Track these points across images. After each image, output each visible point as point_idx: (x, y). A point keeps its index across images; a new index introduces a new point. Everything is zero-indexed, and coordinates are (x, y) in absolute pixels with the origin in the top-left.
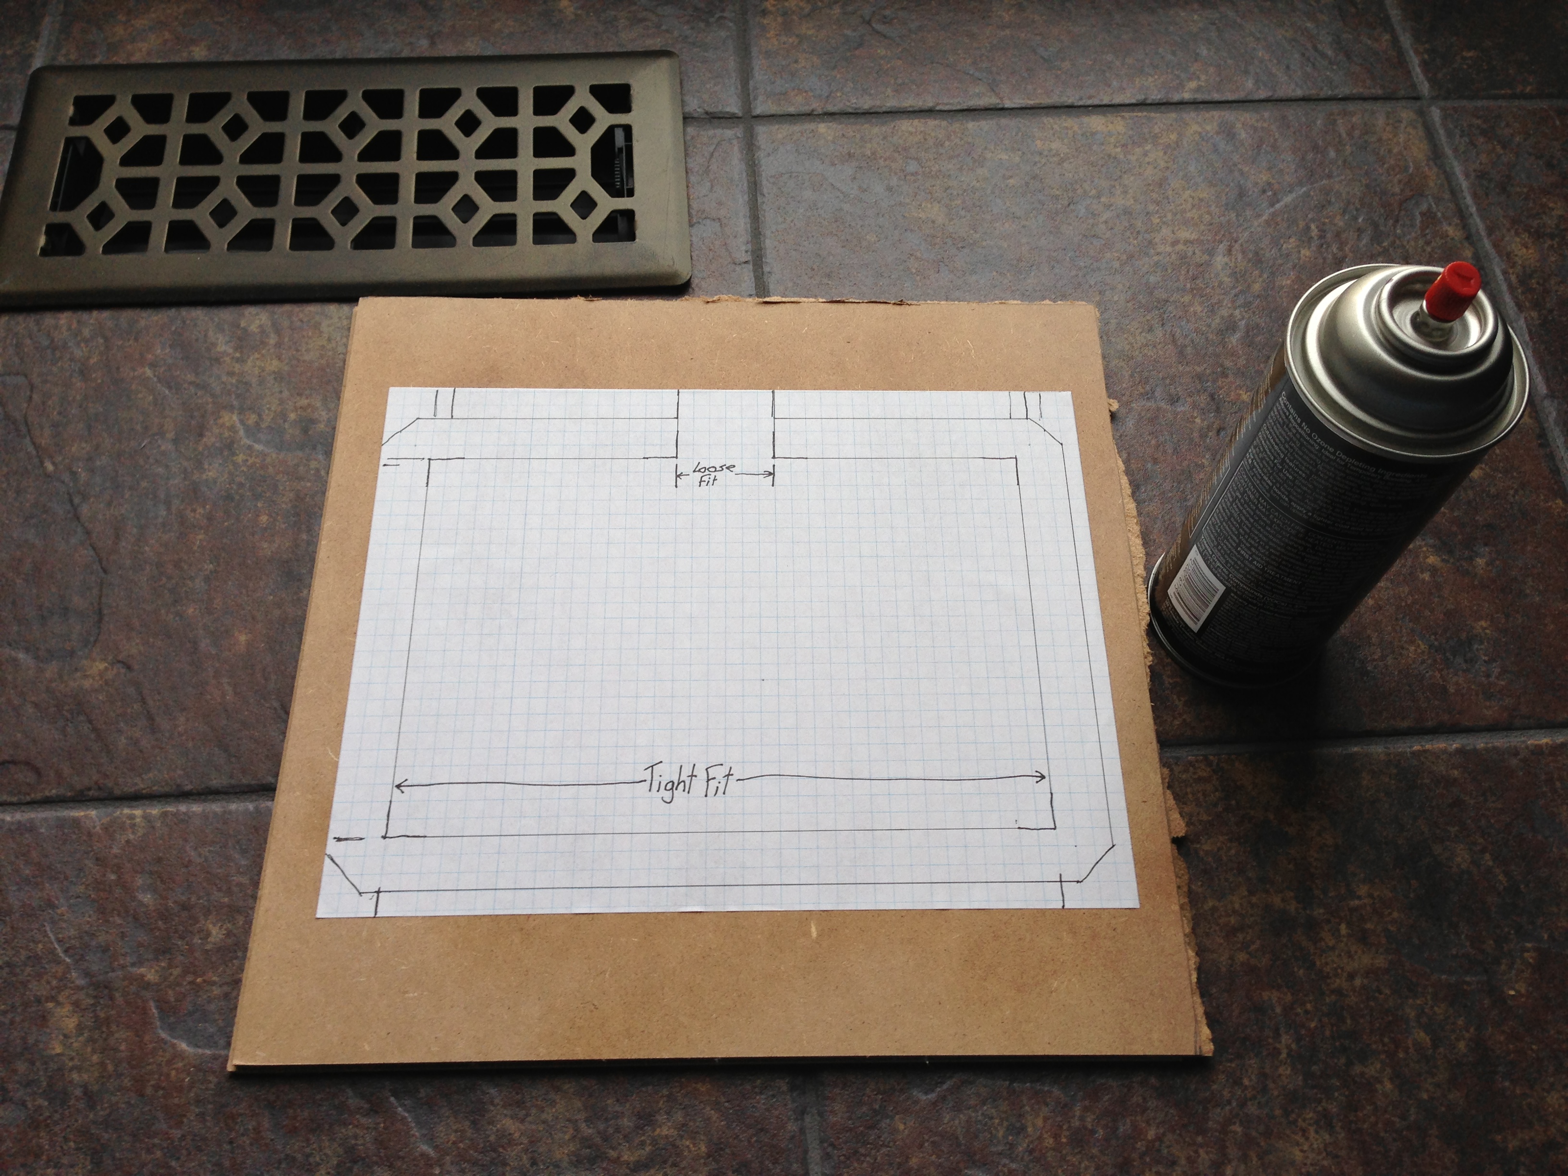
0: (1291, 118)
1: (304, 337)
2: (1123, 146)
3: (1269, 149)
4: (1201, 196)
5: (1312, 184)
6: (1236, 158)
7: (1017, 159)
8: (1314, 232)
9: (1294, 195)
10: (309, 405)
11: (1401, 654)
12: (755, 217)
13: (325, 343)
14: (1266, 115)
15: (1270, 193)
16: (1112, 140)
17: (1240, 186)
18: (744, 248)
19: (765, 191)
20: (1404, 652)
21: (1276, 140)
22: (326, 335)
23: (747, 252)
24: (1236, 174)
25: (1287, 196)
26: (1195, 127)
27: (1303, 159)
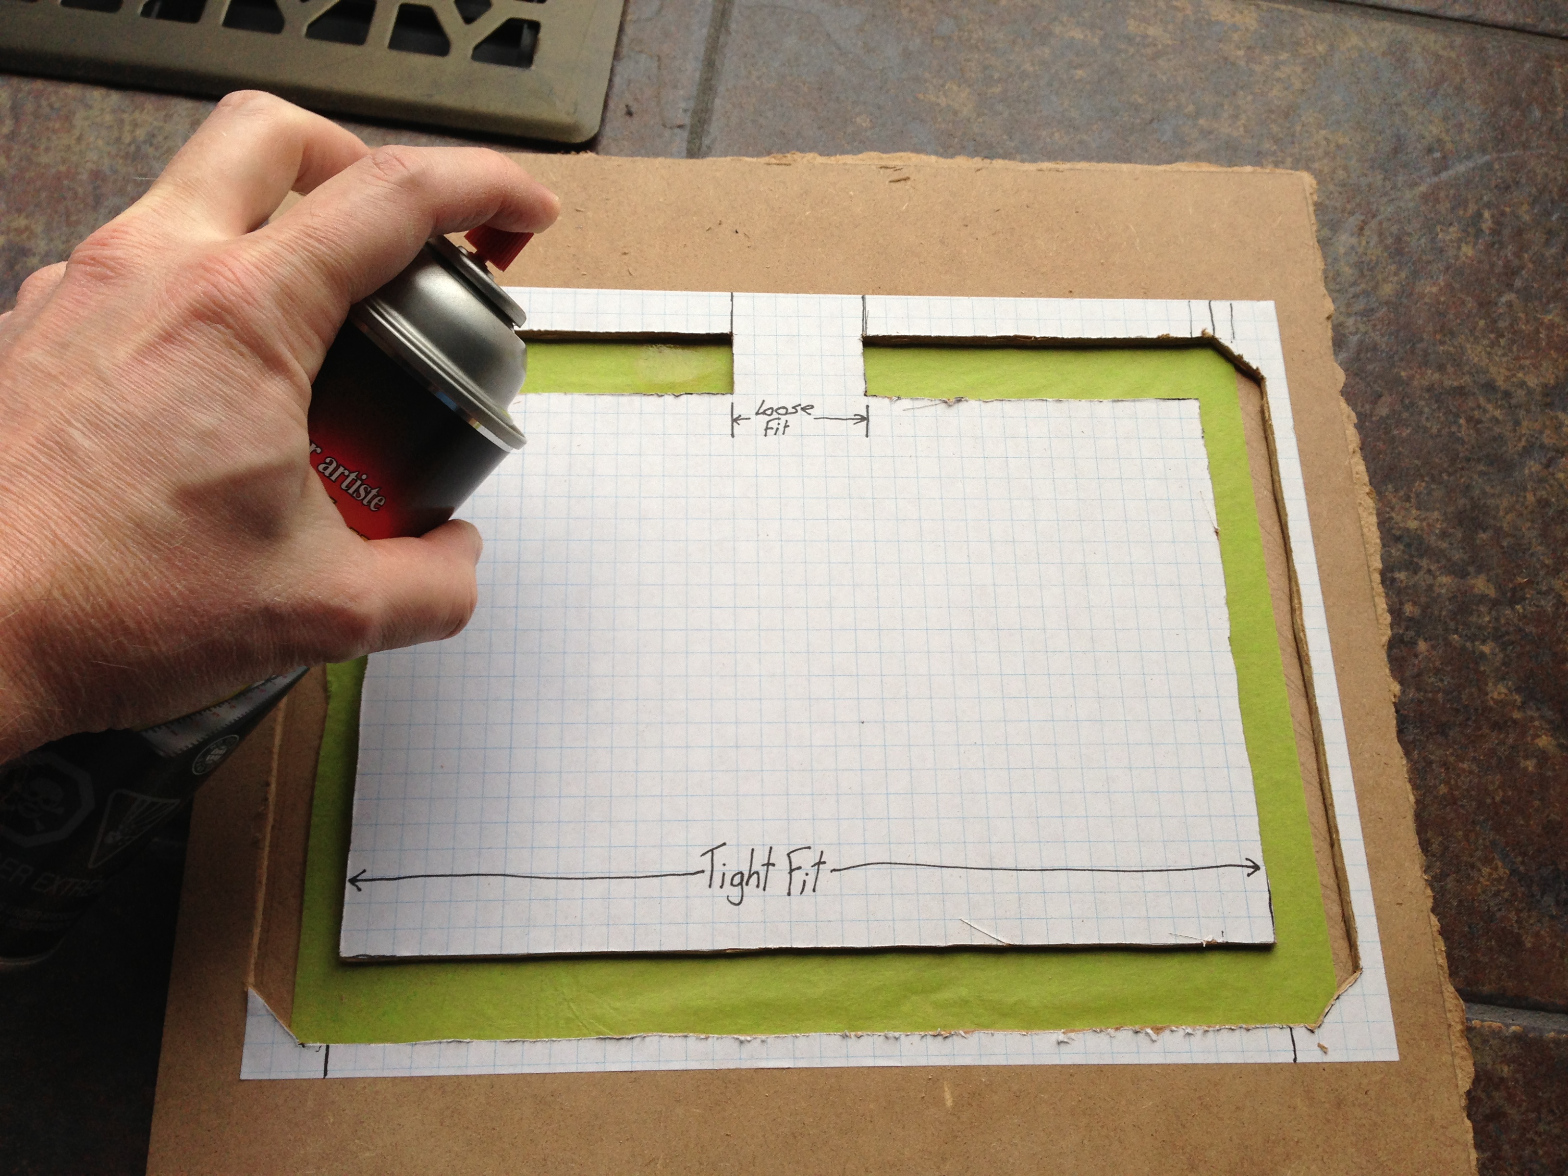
0: (1491, 52)
1: (48, 128)
2: (1249, 48)
3: (1450, 91)
4: (1341, 141)
5: (1500, 151)
6: (1402, 95)
7: (1096, 41)
8: (1487, 224)
9: (1470, 164)
10: (27, 228)
11: (1468, 877)
12: (710, 65)
13: (73, 142)
14: (1458, 41)
15: (1437, 155)
16: (1236, 37)
17: (1398, 137)
18: (683, 105)
19: (733, 26)
20: (1474, 874)
21: (1463, 80)
22: (77, 132)
23: (685, 111)
24: (1397, 119)
25: (1460, 162)
26: (1355, 40)
27: (1494, 114)
